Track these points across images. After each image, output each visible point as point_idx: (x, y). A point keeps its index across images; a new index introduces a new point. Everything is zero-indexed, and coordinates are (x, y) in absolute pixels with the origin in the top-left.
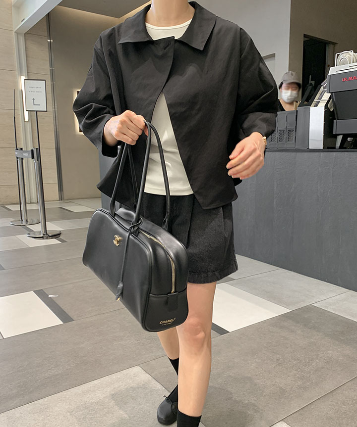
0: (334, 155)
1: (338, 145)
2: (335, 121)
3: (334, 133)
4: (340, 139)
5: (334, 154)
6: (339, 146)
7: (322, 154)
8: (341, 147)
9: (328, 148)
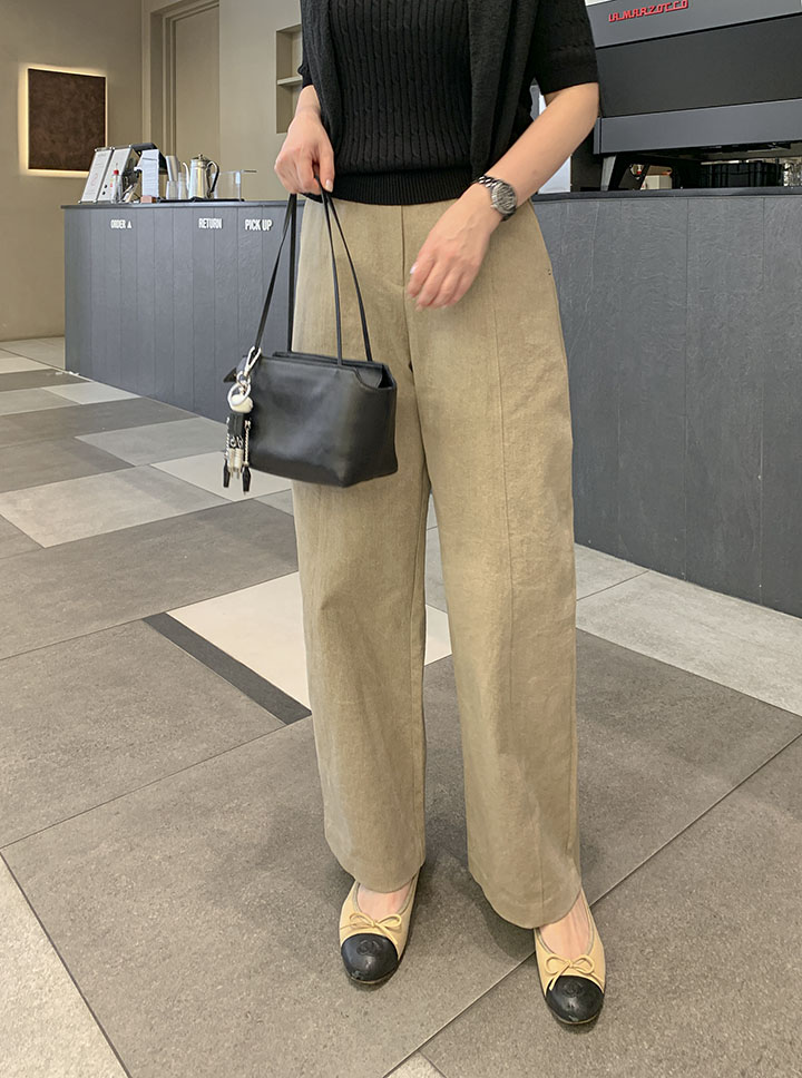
0: (596, 205)
1: (606, 181)
5: (597, 202)
6: (608, 184)
7: (569, 205)
8: (614, 185)
9: (583, 189)
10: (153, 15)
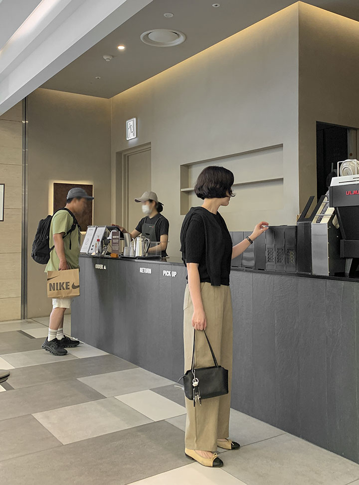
1: (348, 271)
2: (342, 241)
3: (342, 256)
4: (349, 262)
5: (343, 283)
7: (329, 282)
8: (351, 274)
10: (117, 153)
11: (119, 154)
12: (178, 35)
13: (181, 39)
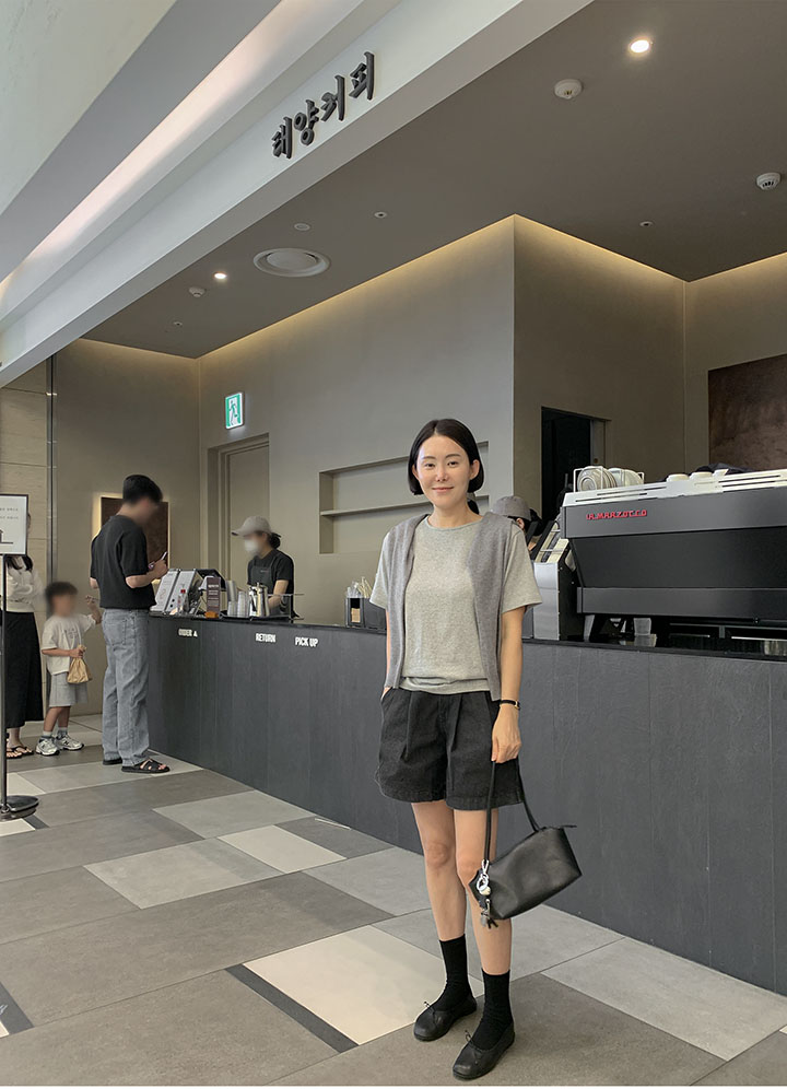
0: (579, 652)
1: (587, 633)
2: (579, 589)
3: (579, 611)
4: (590, 622)
5: (580, 650)
6: (588, 636)
7: (558, 649)
8: (593, 638)
9: (569, 640)
10: (211, 450)
11: (213, 451)
12: (316, 258)
13: (322, 266)
